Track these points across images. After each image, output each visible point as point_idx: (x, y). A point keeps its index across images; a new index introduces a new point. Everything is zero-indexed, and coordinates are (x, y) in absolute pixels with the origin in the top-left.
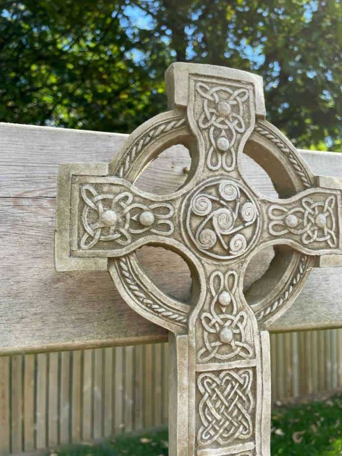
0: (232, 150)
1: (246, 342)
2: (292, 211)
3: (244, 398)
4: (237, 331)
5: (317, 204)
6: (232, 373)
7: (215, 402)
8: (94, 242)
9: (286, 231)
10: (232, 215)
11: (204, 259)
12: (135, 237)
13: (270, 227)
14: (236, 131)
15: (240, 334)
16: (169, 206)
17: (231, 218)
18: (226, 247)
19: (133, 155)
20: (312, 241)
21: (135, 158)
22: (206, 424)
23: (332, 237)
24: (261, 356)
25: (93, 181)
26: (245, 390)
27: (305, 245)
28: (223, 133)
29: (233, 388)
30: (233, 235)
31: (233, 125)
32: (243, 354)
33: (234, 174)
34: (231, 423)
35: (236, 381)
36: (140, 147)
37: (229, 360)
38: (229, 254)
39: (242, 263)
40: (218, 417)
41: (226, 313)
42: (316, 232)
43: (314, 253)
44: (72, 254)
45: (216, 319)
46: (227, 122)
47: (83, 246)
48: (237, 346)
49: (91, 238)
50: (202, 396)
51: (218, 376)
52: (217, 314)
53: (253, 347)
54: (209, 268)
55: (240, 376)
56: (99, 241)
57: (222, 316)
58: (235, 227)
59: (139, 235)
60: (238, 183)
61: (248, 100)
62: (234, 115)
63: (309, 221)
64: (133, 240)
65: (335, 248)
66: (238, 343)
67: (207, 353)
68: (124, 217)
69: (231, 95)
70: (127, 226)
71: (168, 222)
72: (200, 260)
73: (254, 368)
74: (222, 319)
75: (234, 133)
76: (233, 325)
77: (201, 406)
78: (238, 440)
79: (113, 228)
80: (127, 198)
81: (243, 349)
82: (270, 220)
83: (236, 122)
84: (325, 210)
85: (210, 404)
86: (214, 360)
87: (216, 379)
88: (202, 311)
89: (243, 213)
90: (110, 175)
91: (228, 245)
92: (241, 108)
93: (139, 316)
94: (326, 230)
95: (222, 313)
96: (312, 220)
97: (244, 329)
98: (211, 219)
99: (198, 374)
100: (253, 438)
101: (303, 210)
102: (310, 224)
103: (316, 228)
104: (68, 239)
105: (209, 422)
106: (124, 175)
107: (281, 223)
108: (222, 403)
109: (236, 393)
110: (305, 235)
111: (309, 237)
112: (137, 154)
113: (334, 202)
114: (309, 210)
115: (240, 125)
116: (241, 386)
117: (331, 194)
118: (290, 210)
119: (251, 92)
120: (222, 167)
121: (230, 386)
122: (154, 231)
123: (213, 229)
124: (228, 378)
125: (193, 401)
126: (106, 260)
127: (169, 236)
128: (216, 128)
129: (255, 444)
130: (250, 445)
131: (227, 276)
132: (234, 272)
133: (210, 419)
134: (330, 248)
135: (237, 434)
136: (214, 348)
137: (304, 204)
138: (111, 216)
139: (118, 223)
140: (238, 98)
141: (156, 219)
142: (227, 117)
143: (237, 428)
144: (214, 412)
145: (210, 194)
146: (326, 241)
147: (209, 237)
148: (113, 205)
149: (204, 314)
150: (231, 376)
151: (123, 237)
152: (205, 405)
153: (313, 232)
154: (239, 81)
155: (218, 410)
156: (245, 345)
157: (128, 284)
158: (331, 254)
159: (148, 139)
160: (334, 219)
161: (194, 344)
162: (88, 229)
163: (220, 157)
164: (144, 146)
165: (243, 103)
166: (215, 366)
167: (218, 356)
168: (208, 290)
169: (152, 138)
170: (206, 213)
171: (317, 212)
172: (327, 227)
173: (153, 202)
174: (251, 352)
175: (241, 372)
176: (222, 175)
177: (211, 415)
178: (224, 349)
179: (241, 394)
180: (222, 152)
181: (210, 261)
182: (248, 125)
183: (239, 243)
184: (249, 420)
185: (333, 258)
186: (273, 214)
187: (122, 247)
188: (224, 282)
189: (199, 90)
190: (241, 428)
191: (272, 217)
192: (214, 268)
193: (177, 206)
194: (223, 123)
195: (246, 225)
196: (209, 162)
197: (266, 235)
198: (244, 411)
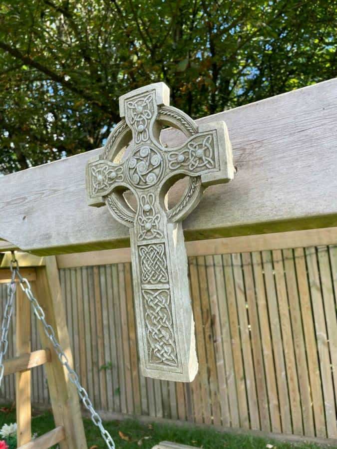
0: (146, 129)
1: (159, 230)
2: (182, 153)
3: (160, 260)
4: (154, 224)
5: (197, 144)
6: (154, 246)
7: (147, 261)
8: (97, 190)
9: (179, 166)
10: (146, 164)
11: (137, 190)
12: (110, 184)
13: (170, 165)
14: (147, 119)
15: (156, 226)
16: (121, 167)
17: (145, 166)
18: (144, 181)
19: (109, 147)
20: (195, 167)
21: (110, 149)
22: (144, 272)
23: (209, 162)
24: (168, 237)
25: (94, 164)
26: (160, 255)
27: (191, 171)
28: (141, 122)
29: (154, 254)
30: (148, 174)
31: (144, 117)
32: (158, 236)
33: (149, 142)
34: (155, 272)
35: (156, 250)
36: (111, 143)
37: (151, 239)
38: (148, 185)
39: (157, 189)
40: (149, 268)
41: (149, 215)
42: (198, 162)
43: (197, 175)
44: (90, 198)
45: (144, 218)
46: (142, 116)
47: (93, 193)
48: (155, 232)
49: (95, 189)
50: (141, 257)
51: (147, 247)
52: (145, 216)
53: (163, 232)
54: (140, 194)
55: (157, 248)
56: (98, 190)
57: (147, 217)
58: (148, 170)
59: (112, 184)
60: (150, 146)
61: (152, 100)
62: (145, 111)
63: (192, 155)
64: (110, 186)
65: (213, 168)
66: (155, 230)
67: (141, 236)
68: (106, 177)
69: (143, 101)
70: (107, 181)
71: (122, 175)
72: (135, 190)
73: (164, 243)
74: (147, 219)
75: (146, 120)
76: (153, 221)
77: (141, 262)
78: (160, 282)
79: (102, 183)
80: (106, 168)
81: (158, 233)
82: (170, 161)
83: (147, 114)
84: (204, 146)
85: (144, 262)
86: (144, 239)
87: (146, 249)
88: (139, 215)
89: (152, 161)
90: (100, 159)
91: (145, 180)
92: (149, 105)
93: (117, 221)
94: (204, 158)
95: (147, 216)
96: (194, 154)
97: (158, 223)
98: (136, 169)
99: (139, 246)
100: (168, 283)
101: (188, 150)
102: (193, 157)
103: (197, 159)
104: (89, 191)
105: (145, 271)
106: (106, 158)
107: (175, 161)
108: (150, 262)
109: (156, 257)
110: (191, 165)
111: (193, 165)
112: (111, 147)
113: (211, 139)
114: (192, 149)
115: (148, 115)
116: (158, 253)
117: (208, 134)
118: (180, 152)
119: (154, 94)
120: (142, 141)
121: (153, 253)
122: (117, 180)
123: (137, 174)
124: (152, 248)
125: (137, 259)
126: (101, 198)
127: (122, 182)
128: (138, 121)
129: (169, 285)
130: (166, 286)
131: (148, 196)
132: (152, 194)
133: (145, 269)
134: (209, 169)
135: (159, 279)
136: (144, 233)
137: (189, 147)
138: (100, 177)
139: (103, 181)
140: (147, 101)
141: (117, 174)
142: (142, 113)
143: (159, 276)
144: (147, 265)
145: (137, 156)
146: (205, 165)
147: (136, 178)
148: (102, 172)
149: (139, 217)
150: (153, 247)
151: (106, 186)
152: (143, 263)
153: (196, 162)
154: (147, 92)
155: (148, 265)
156: (158, 231)
157: (112, 208)
158: (209, 173)
159: (114, 138)
160: (211, 150)
161: (136, 232)
162: (94, 185)
163: (140, 135)
164: (113, 142)
165: (150, 102)
166: (145, 243)
167: (146, 237)
168: (140, 205)
169: (116, 137)
170: (134, 166)
171: (197, 149)
172: (205, 156)
173: (116, 167)
174: (162, 235)
175: (158, 246)
176: (142, 144)
177: (146, 267)
178: (149, 234)
179: (158, 257)
180: (141, 133)
181: (139, 190)
182: (153, 113)
183: (152, 177)
184: (165, 272)
185: (211, 175)
186: (171, 158)
187: (106, 190)
188: (147, 199)
189: (129, 106)
190: (161, 276)
191: (170, 159)
192: (142, 193)
193: (124, 167)
194: (140, 117)
195: (154, 167)
196: (136, 141)
197: (168, 170)
198: (161, 266)
